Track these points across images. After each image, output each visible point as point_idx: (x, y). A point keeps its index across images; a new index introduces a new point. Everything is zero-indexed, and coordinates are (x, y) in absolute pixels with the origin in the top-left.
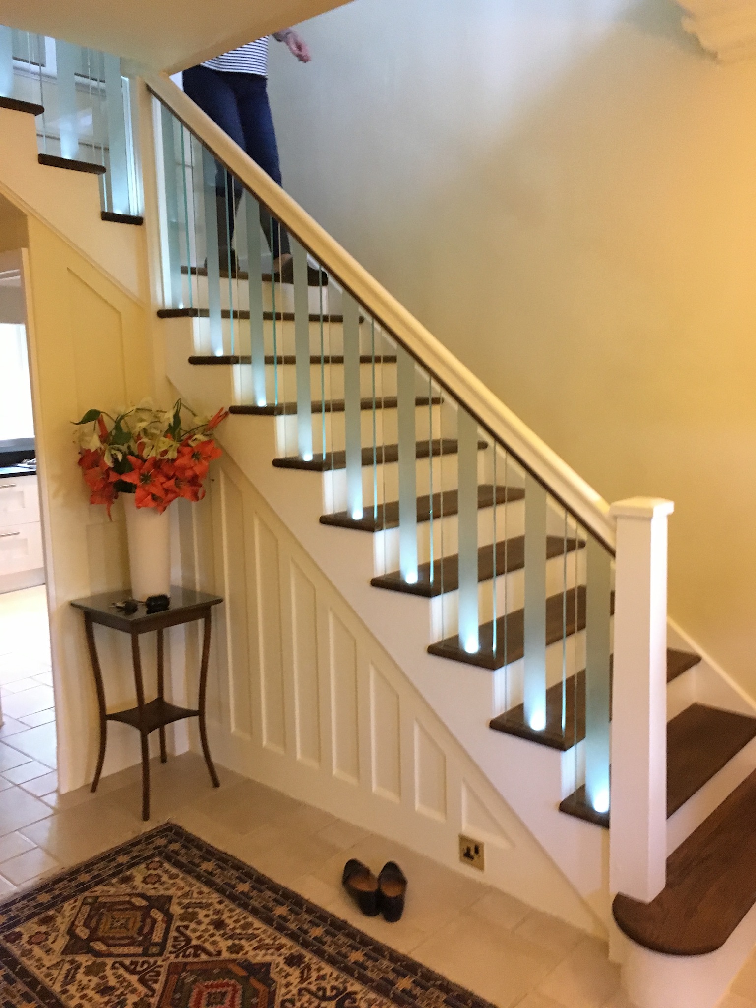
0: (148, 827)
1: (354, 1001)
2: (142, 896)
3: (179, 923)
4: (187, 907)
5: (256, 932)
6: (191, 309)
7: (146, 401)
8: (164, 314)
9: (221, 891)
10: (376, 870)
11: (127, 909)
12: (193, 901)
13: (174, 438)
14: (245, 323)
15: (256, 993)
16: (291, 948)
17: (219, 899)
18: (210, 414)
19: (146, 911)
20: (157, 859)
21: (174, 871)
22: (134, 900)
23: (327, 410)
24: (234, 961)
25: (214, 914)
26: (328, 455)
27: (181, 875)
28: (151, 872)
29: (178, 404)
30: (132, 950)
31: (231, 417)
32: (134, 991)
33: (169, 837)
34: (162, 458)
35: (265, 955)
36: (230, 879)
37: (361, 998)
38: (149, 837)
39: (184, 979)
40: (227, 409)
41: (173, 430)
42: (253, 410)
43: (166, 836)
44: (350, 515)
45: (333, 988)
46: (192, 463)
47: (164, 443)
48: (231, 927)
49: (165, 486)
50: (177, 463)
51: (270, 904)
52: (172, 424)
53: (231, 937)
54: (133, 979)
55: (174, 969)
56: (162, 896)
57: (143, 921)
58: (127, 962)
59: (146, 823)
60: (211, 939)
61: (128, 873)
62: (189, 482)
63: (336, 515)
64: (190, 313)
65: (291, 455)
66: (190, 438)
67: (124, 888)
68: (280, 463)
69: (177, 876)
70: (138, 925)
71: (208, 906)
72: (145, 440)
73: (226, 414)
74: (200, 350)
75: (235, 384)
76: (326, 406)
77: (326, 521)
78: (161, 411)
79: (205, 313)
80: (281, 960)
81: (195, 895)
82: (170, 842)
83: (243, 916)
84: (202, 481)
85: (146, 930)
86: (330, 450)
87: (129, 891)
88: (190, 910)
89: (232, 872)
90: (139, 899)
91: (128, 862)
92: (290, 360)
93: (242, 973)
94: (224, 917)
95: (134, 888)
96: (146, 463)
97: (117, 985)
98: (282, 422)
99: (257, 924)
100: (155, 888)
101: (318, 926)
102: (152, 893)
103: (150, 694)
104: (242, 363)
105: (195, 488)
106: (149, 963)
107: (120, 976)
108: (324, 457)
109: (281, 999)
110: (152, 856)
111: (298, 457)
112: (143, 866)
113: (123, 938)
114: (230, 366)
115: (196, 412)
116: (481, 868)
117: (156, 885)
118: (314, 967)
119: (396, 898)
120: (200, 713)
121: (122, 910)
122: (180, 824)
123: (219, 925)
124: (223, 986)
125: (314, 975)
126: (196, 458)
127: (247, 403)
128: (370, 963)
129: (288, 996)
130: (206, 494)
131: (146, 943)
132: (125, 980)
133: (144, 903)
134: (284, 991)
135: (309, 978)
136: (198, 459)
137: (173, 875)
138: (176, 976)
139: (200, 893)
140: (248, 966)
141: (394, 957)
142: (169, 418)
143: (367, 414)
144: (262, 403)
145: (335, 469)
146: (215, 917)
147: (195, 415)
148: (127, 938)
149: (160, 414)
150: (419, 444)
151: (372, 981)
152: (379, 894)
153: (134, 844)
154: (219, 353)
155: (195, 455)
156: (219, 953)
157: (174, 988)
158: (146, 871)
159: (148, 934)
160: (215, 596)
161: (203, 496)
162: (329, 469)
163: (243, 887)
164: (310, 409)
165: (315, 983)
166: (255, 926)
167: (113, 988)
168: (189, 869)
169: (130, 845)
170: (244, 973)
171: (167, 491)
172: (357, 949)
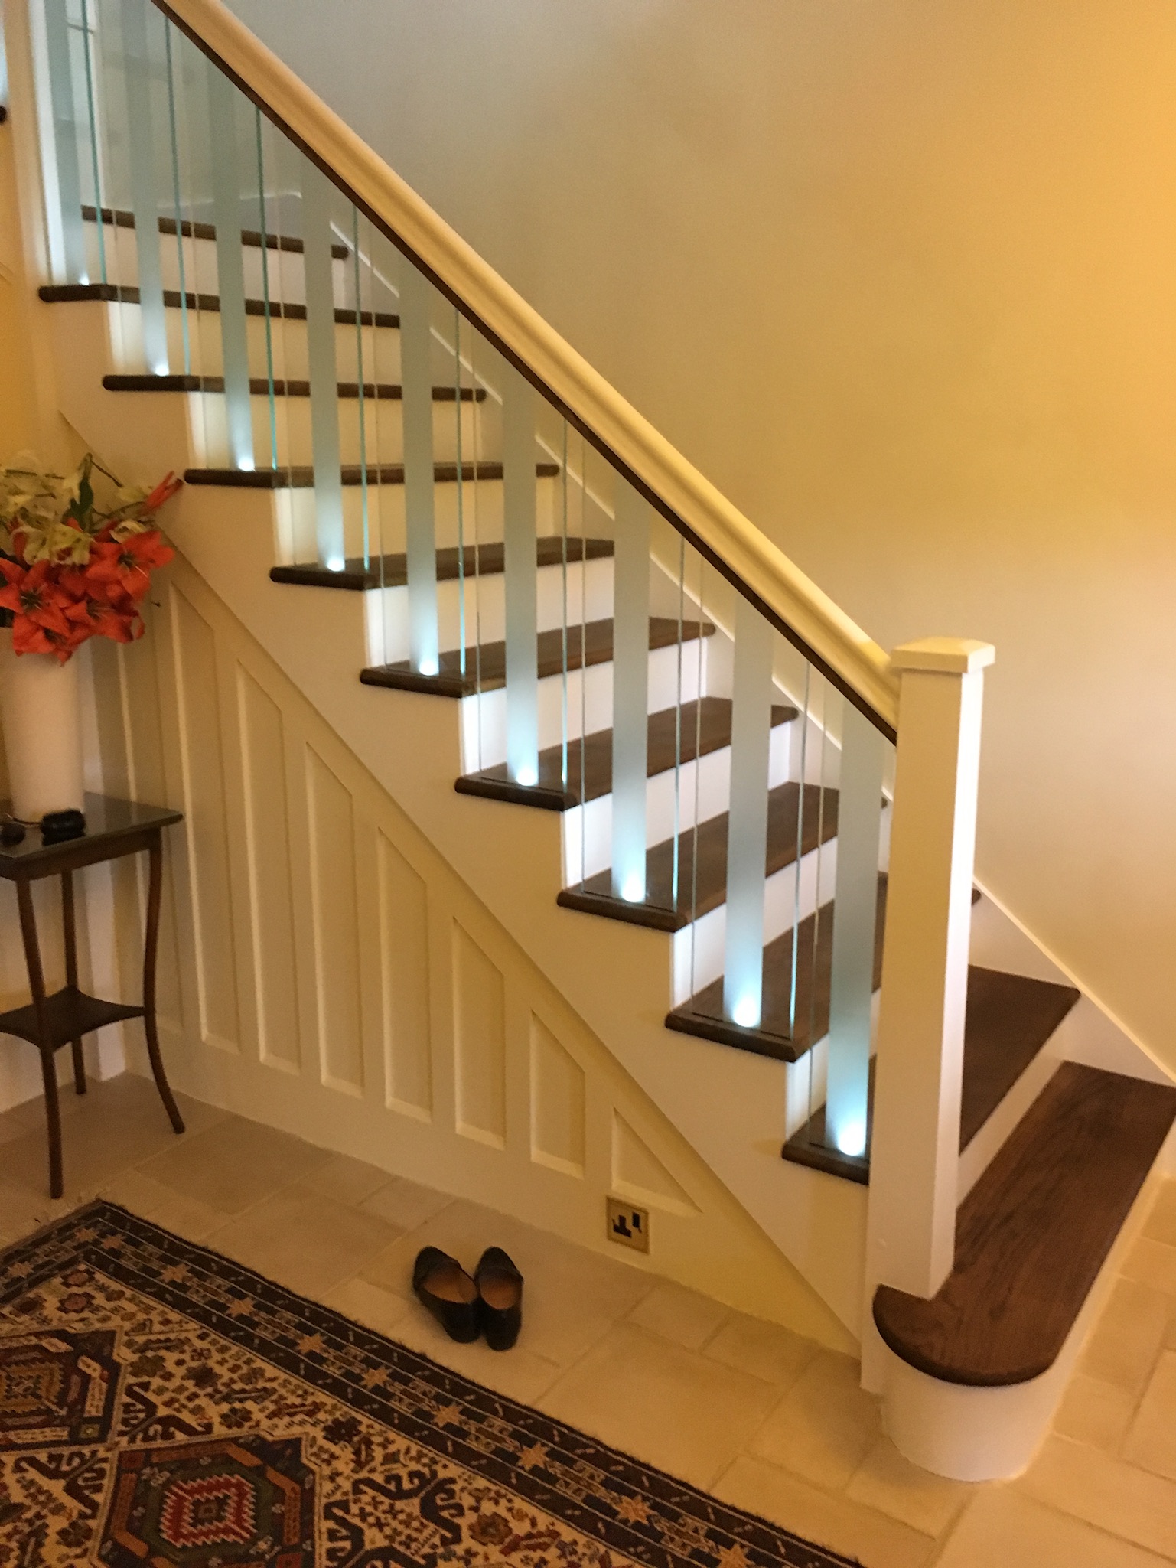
0: (62, 1209)
1: (451, 1494)
2: (62, 1335)
3: (132, 1380)
4: (143, 1349)
5: (268, 1385)
6: (106, 287)
7: (25, 456)
8: (51, 294)
9: (202, 1317)
10: (469, 1264)
11: (34, 1360)
12: (153, 1337)
13: (82, 526)
14: (210, 318)
15: (279, 1495)
16: (334, 1407)
17: (199, 1332)
18: (148, 483)
19: (69, 1363)
20: (82, 1267)
21: (115, 1286)
22: (44, 1343)
23: (371, 481)
24: (235, 1440)
25: (193, 1359)
26: (373, 561)
27: (128, 1293)
28: (75, 1290)
29: (88, 464)
30: (49, 1434)
31: (189, 489)
32: (59, 1509)
33: (100, 1226)
34: (62, 563)
35: (290, 1425)
36: (216, 1294)
37: (463, 1490)
38: (65, 1228)
39: (147, 1481)
40: (180, 475)
41: (80, 511)
42: (232, 478)
43: (95, 1225)
44: (416, 667)
45: (412, 1475)
46: (120, 572)
47: (64, 534)
48: (225, 1380)
49: (68, 613)
50: (92, 573)
51: (291, 1334)
52: (77, 501)
53: (226, 1398)
54: (56, 1487)
55: (128, 1462)
56: (96, 1333)
57: (66, 1380)
58: (42, 1456)
59: (57, 1203)
60: (191, 1405)
61: (31, 1295)
62: (113, 607)
63: (390, 667)
64: (103, 293)
65: (303, 560)
66: (113, 526)
67: (26, 1322)
68: (283, 576)
69: (121, 1294)
70: (57, 1387)
71: (178, 1345)
72: (26, 528)
73: (179, 483)
74: (123, 361)
75: (194, 429)
76: (368, 472)
77: (371, 678)
78: (55, 477)
79: (131, 295)
80: (318, 1433)
81: (157, 1327)
82: (103, 1235)
83: (245, 1358)
84: (138, 606)
85: (73, 1396)
86: (377, 553)
87: (35, 1327)
88: (150, 1354)
89: (219, 1281)
90: (56, 1341)
91: (29, 1275)
92: (300, 389)
93: (250, 1460)
94: (211, 1363)
95: (45, 1321)
96: (32, 572)
97: (27, 1502)
98: (286, 501)
99: (270, 1371)
100: (82, 1320)
101: (376, 1366)
102: (79, 1327)
103: (54, 979)
104: (206, 390)
105: (125, 619)
106: (81, 1455)
107: (32, 1482)
108: (366, 565)
109: (324, 1501)
110: (73, 1262)
111: (315, 565)
112: (57, 1281)
113: (32, 1413)
114: (183, 394)
115: (121, 481)
116: (644, 1249)
117: (86, 1314)
118: (376, 1439)
119: (509, 1311)
120: (147, 1011)
121: (25, 1363)
122: (119, 1202)
123: (204, 1376)
124: (218, 1486)
125: (378, 1453)
126: (126, 563)
127: (219, 464)
128: (472, 1427)
129: (338, 1496)
130: (147, 630)
131: (75, 1421)
132: (40, 1491)
133: (64, 1347)
134: (328, 1486)
135: (371, 1458)
136: (129, 565)
137: (114, 1292)
138: (134, 1476)
139: (166, 1322)
140: (260, 1447)
141: (513, 1411)
142: (70, 490)
143: (445, 491)
144: (246, 464)
145: (387, 585)
146: (195, 1364)
147: (119, 485)
148: (38, 1413)
149: (53, 482)
150: (541, 543)
151: (479, 1456)
152: (480, 1304)
153: (39, 1240)
154: (162, 370)
155: (124, 558)
156: (208, 1428)
157: (130, 1498)
158: (64, 1288)
159: (75, 1402)
160: (167, 811)
161: (142, 632)
162: (375, 586)
163: (242, 1307)
164: (338, 479)
165: (380, 1468)
166: (268, 1375)
167: (20, 1508)
168: (143, 1281)
169: (30, 1245)
170: (256, 1461)
171: (72, 624)
172: (447, 1403)
